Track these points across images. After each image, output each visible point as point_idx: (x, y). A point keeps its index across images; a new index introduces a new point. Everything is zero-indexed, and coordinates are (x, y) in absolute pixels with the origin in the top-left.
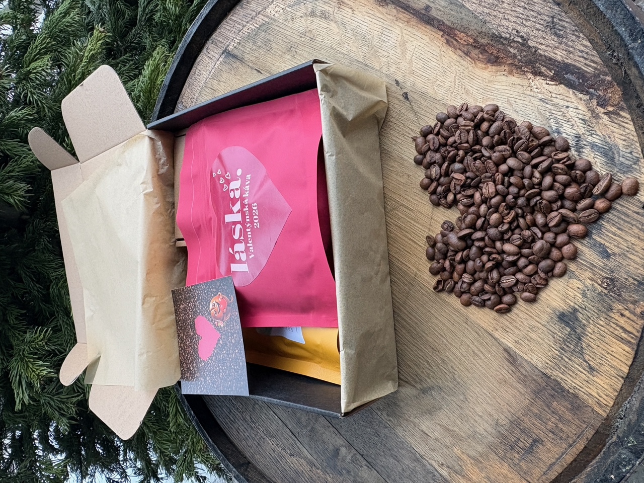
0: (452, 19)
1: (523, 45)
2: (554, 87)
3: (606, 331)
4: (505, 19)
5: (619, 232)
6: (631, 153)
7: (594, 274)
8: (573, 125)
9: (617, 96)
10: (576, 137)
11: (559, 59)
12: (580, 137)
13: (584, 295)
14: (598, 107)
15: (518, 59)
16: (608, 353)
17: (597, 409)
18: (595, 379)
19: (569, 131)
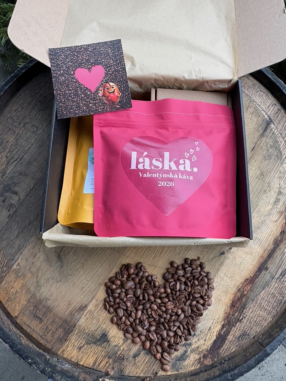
0: (258, 282)
1: (238, 320)
2: (216, 334)
3: (99, 355)
4: (252, 311)
5: (145, 362)
6: (181, 368)
7: (126, 351)
8: (196, 342)
9: (207, 363)
10: (191, 344)
11: (228, 337)
12: (190, 346)
13: (116, 346)
14: (203, 355)
15: (231, 317)
16: (89, 356)
17: (61, 350)
18: (76, 349)
19: (194, 341)
